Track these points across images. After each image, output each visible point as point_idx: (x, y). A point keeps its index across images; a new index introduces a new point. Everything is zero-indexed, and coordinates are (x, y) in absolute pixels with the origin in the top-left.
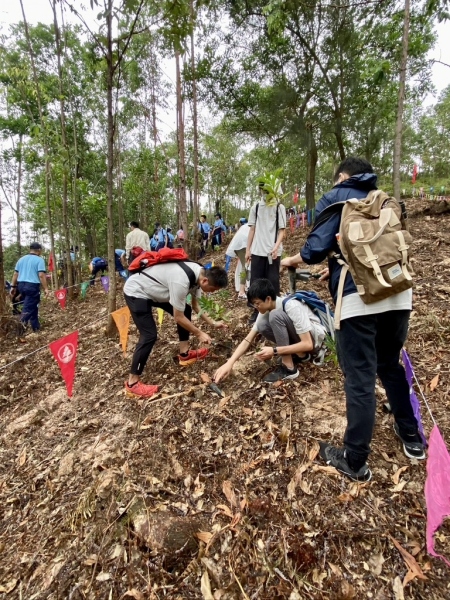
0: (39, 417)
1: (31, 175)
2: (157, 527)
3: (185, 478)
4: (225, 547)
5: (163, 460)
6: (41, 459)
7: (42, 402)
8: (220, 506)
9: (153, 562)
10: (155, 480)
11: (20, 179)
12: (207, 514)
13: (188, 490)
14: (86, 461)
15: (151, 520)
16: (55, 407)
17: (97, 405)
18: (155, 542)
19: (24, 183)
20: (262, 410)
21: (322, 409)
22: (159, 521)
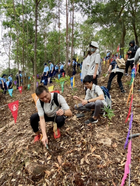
0: (6, 129)
1: (14, 43)
2: (32, 166)
3: (46, 153)
4: (54, 177)
5: (40, 146)
6: (4, 143)
7: (7, 124)
8: (56, 163)
9: (28, 177)
10: (35, 152)
11: (10, 44)
12: (50, 165)
13: (46, 157)
14: (17, 145)
15: (30, 164)
16: (11, 127)
17: (25, 127)
18: (30, 171)
19: (12, 45)
20: (81, 133)
21: (103, 135)
22: (33, 165)
